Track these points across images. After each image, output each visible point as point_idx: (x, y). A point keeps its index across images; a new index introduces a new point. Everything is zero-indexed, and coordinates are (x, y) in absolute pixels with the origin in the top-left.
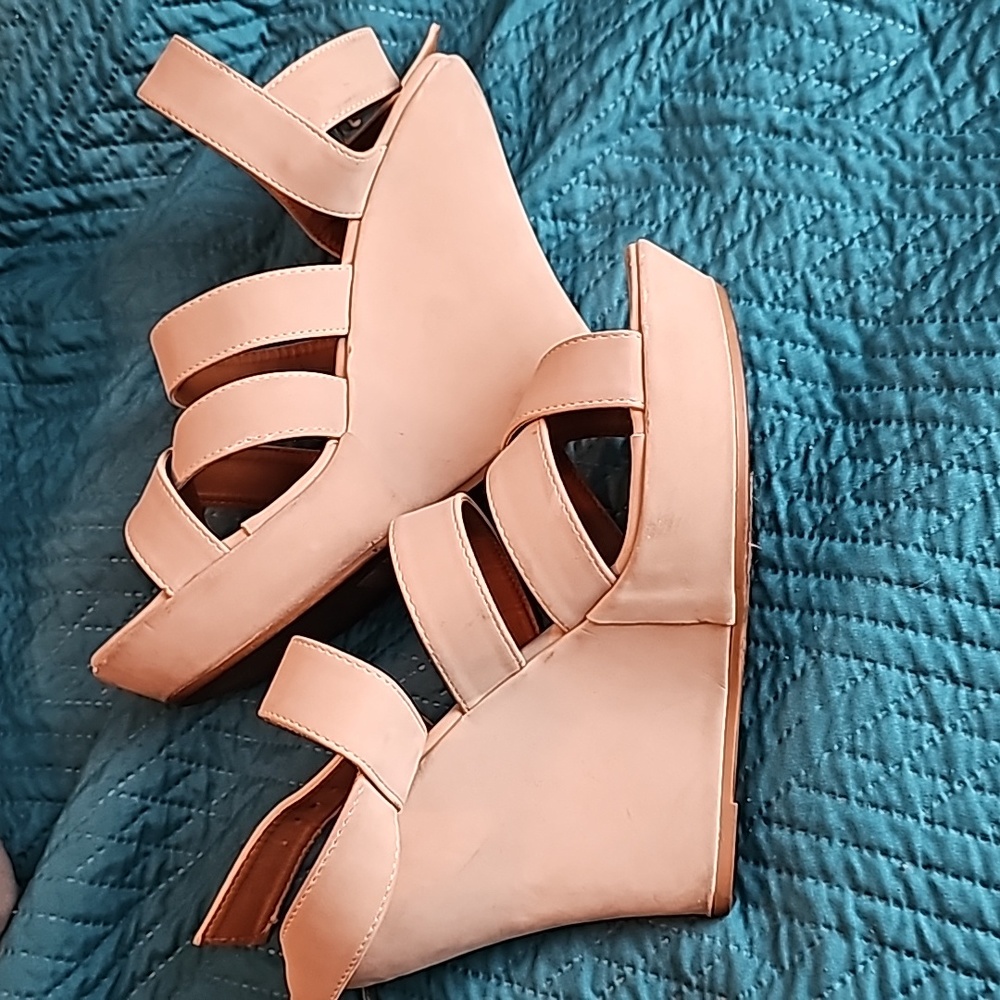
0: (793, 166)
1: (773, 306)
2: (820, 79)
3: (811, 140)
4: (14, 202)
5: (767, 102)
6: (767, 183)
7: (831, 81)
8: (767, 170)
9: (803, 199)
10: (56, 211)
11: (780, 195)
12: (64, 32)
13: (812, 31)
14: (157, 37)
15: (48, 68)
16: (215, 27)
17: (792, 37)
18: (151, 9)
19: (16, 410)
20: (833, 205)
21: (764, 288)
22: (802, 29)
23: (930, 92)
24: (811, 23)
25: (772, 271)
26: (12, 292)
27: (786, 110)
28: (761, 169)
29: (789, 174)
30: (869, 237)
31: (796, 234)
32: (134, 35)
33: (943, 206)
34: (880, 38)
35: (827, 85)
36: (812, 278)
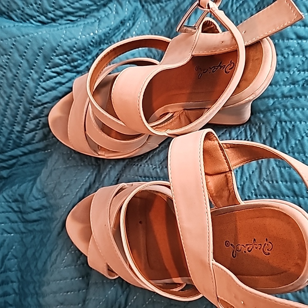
0: (296, 110)
2: (299, 71)
3: (301, 97)
4: (5, 156)
5: (280, 85)
6: (286, 118)
7: (304, 71)
8: (285, 113)
10: (21, 156)
11: (293, 123)
12: (9, 99)
13: (292, 53)
14: (43, 93)
15: (7, 112)
16: (64, 84)
17: (285, 57)
18: (39, 85)
19: (23, 233)
22: (288, 54)
24: (291, 50)
26: (12, 191)
27: (288, 86)
28: (283, 113)
29: (295, 113)
31: (303, 137)
32: (35, 95)
35: (302, 73)
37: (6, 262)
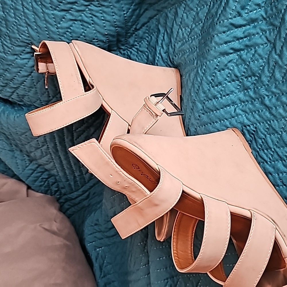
0: (254, 113)
1: (270, 162)
2: (246, 78)
3: (255, 100)
6: (249, 123)
7: (250, 77)
8: (247, 118)
9: (261, 124)
11: (255, 125)
20: (270, 122)
21: (265, 158)
23: (280, 67)
25: (265, 151)
29: (254, 117)
31: (265, 136)
34: (256, 55)
35: (249, 78)
36: (277, 150)
37: (104, 269)
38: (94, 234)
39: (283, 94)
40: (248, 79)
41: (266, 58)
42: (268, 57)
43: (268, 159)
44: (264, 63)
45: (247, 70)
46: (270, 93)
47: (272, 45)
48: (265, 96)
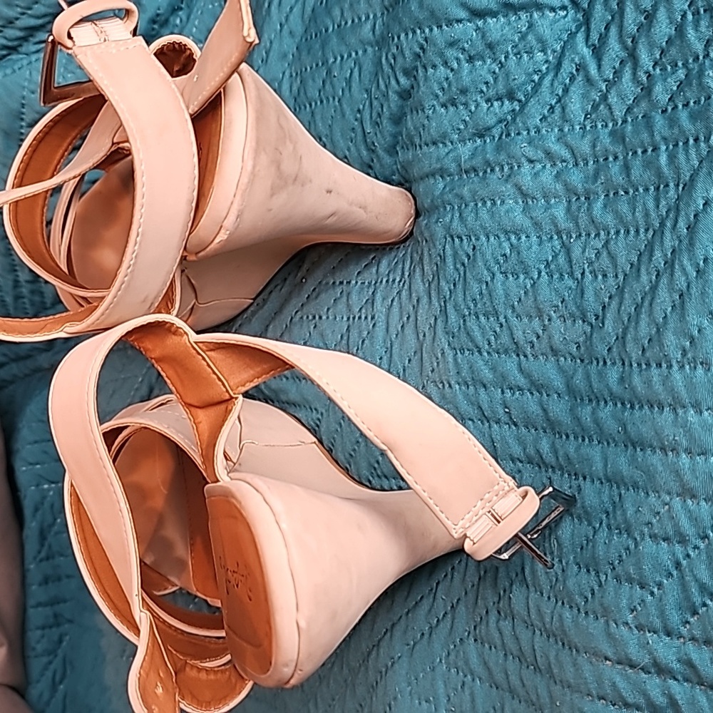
0: (480, 205)
1: (489, 354)
2: (488, 101)
5: (452, 142)
6: (461, 229)
7: (499, 99)
8: (461, 215)
9: (492, 239)
11: (473, 239)
13: (467, 57)
17: (452, 70)
20: (519, 239)
21: (479, 338)
22: (458, 59)
23: (589, 80)
24: (464, 49)
25: (482, 319)
27: (469, 144)
28: (457, 214)
29: (477, 214)
30: (553, 266)
31: (493, 276)
33: (609, 220)
35: (496, 104)
36: (514, 321)
37: (50, 539)
38: (44, 444)
39: (576, 164)
40: (492, 105)
41: (554, 51)
42: (563, 48)
43: (486, 342)
44: (546, 66)
45: (495, 80)
46: (541, 154)
47: (580, 16)
48: (523, 160)
